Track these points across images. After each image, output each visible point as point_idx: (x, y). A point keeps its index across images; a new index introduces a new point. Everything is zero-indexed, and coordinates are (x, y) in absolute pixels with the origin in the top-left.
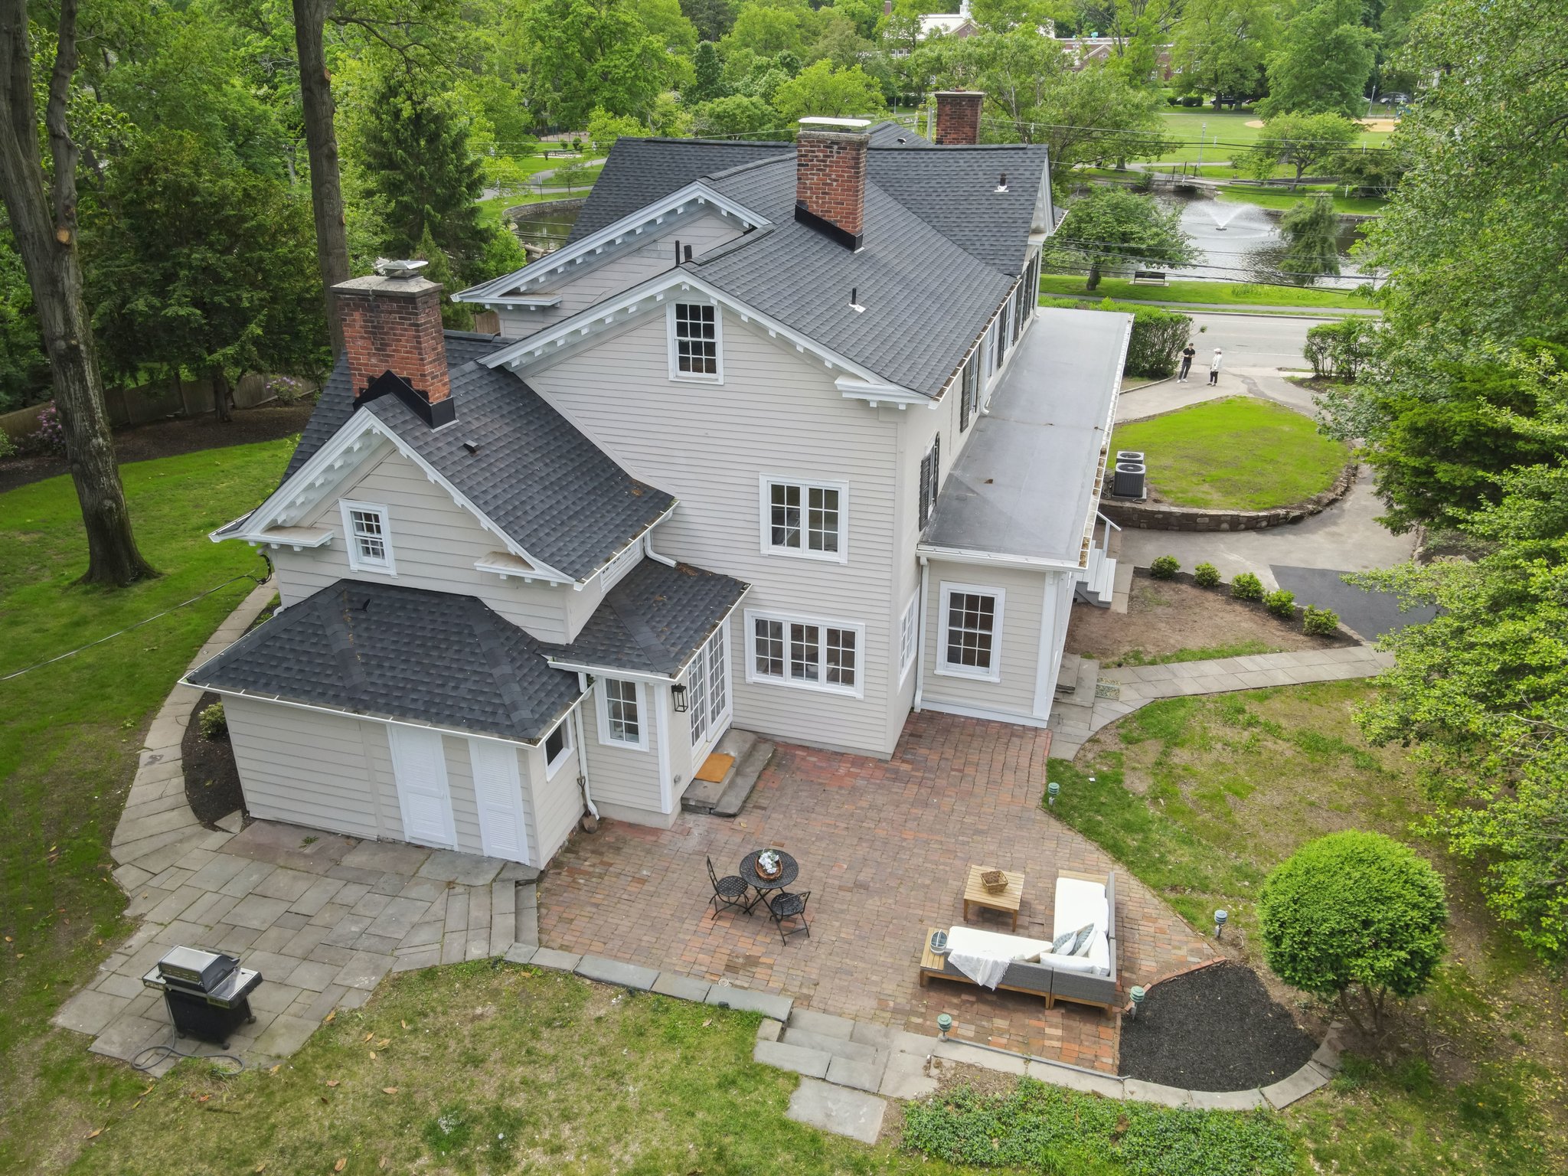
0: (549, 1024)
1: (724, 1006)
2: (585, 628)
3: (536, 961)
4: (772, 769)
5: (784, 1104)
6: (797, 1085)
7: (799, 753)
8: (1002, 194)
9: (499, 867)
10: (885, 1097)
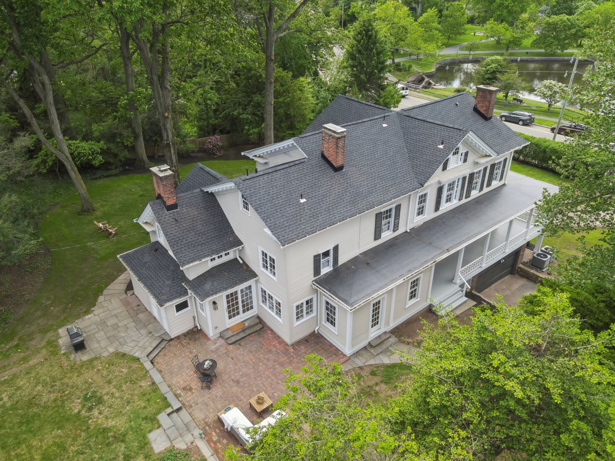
0: (131, 381)
1: (166, 398)
2: (198, 277)
3: (144, 364)
4: (257, 333)
5: (150, 431)
6: (158, 428)
7: (269, 332)
8: (440, 149)
9: (164, 332)
10: (172, 444)
